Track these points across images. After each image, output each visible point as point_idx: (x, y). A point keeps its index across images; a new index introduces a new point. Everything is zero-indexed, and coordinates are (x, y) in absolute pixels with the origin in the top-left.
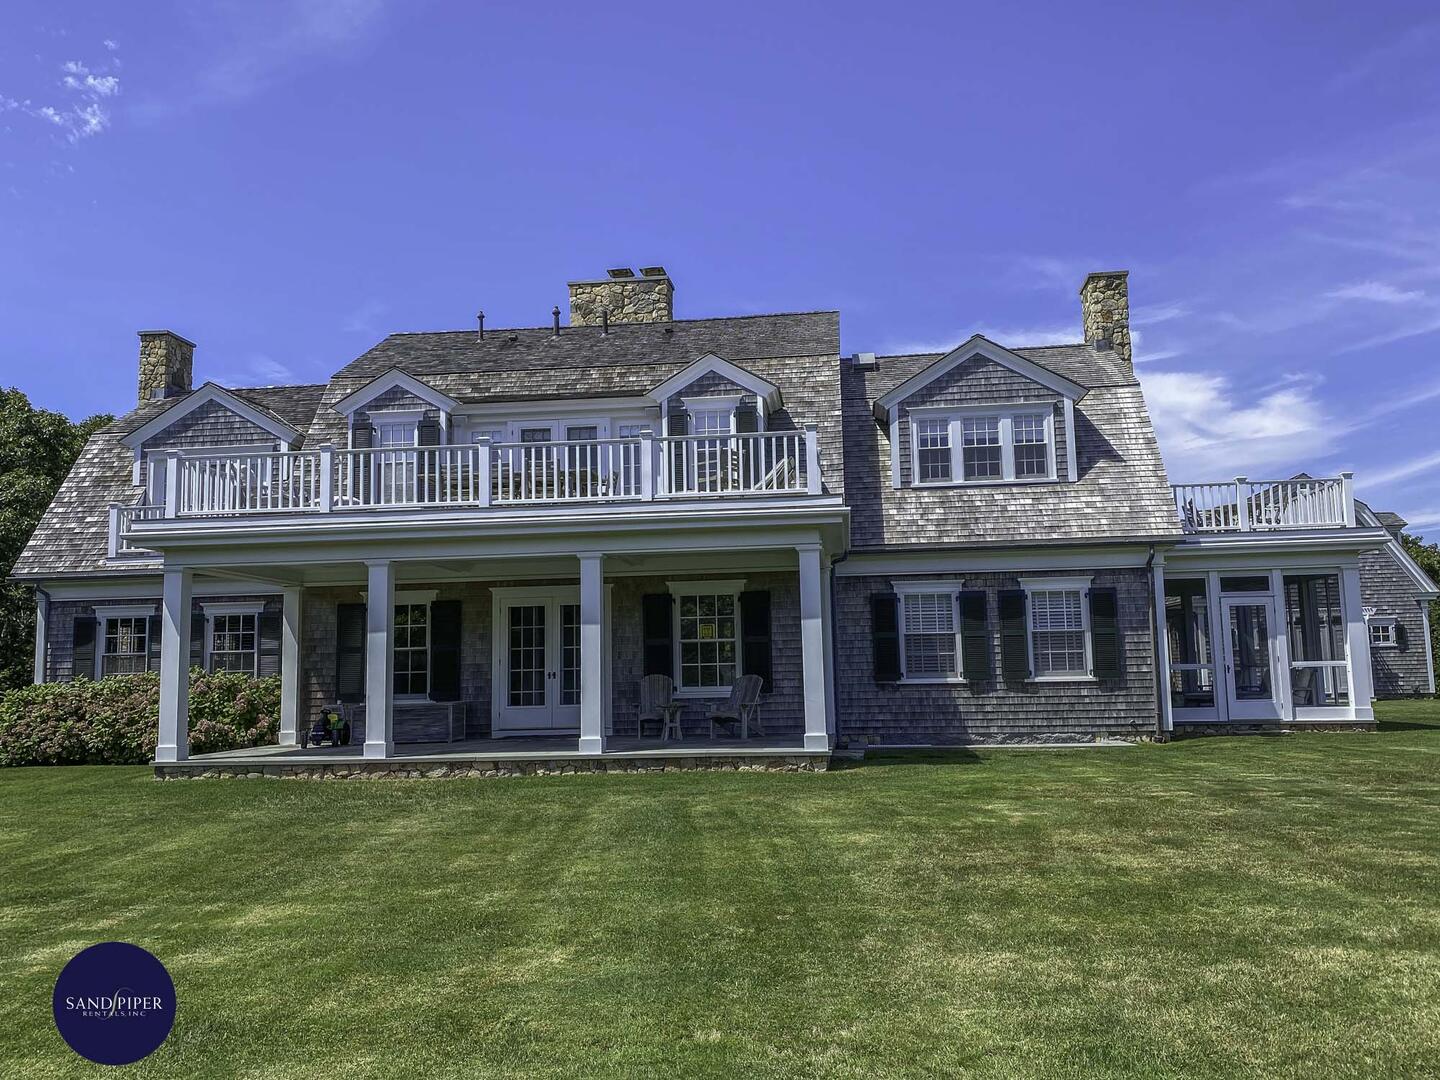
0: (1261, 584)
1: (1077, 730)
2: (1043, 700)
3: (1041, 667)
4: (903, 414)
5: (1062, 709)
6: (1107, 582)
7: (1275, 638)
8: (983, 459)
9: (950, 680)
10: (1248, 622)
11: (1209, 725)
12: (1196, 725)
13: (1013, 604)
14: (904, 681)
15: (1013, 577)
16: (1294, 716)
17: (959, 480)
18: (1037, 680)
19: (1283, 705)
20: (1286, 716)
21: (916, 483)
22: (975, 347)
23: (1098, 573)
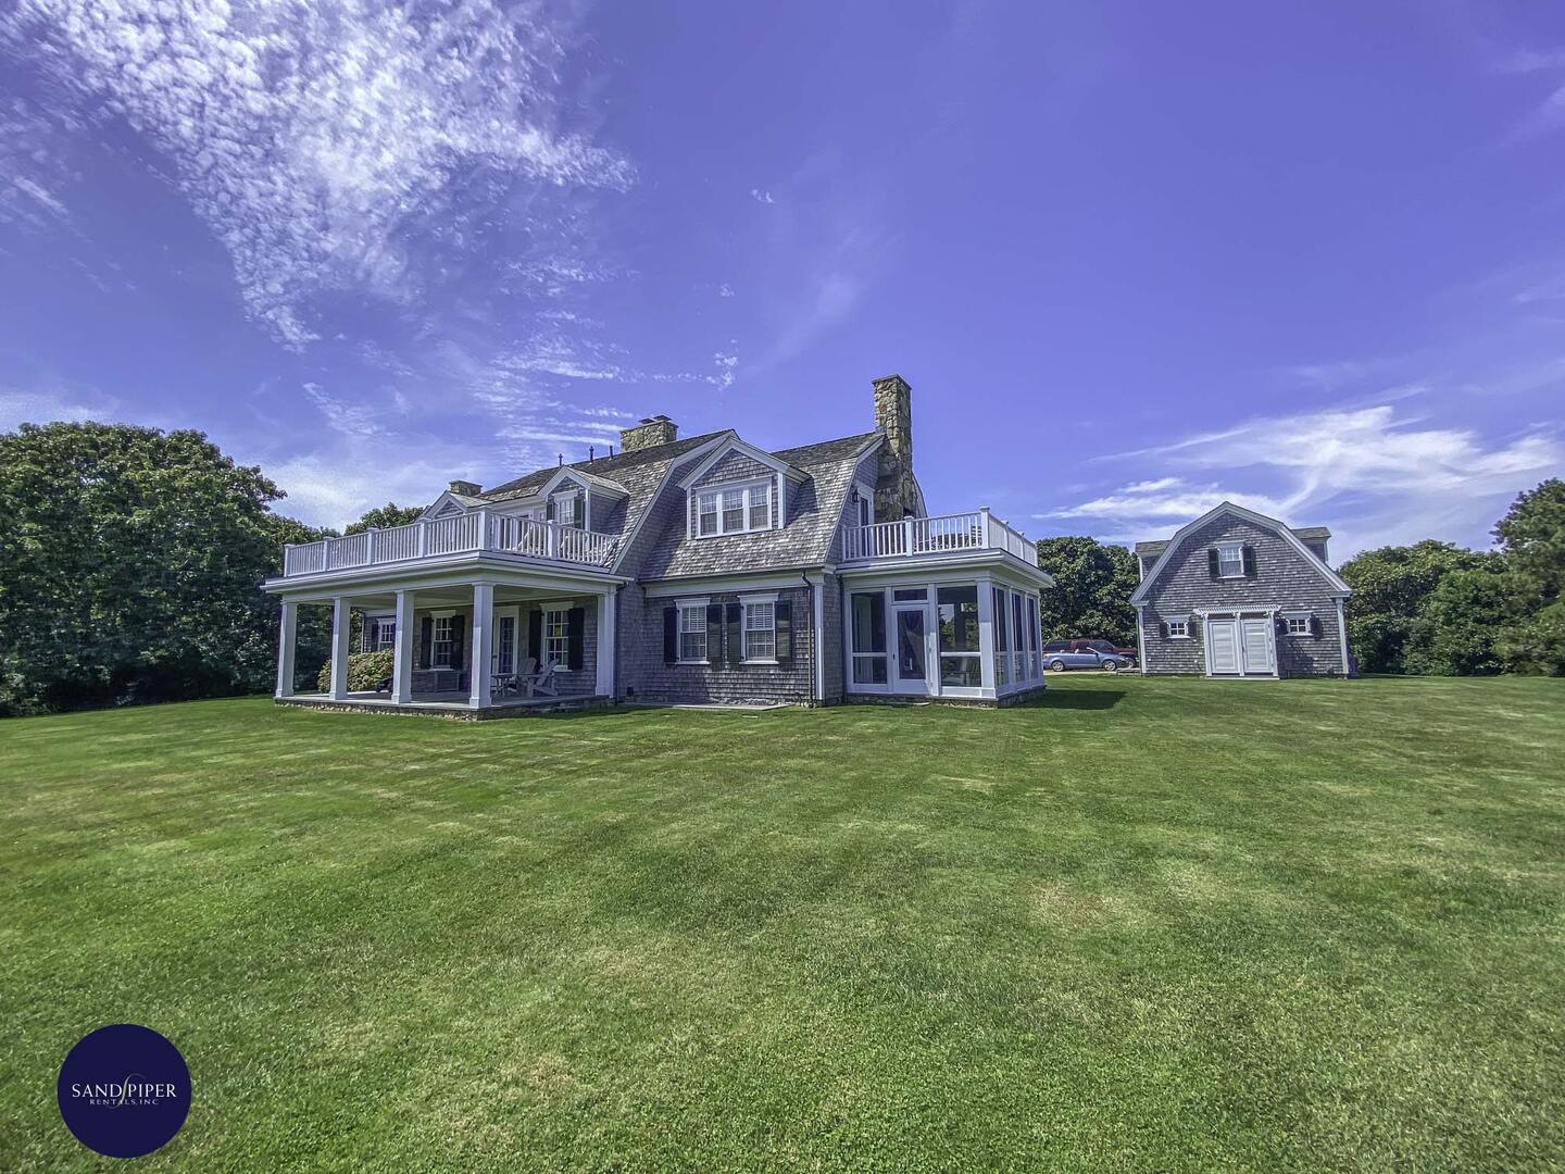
0: (920, 594)
1: (768, 696)
2: (749, 676)
3: (750, 655)
4: (694, 492)
5: (759, 683)
6: (787, 597)
7: (928, 634)
8: (732, 519)
9: (702, 662)
10: (912, 622)
11: (879, 696)
12: (872, 696)
13: (735, 612)
14: (679, 662)
15: (735, 594)
16: (941, 692)
17: (720, 533)
18: (748, 662)
19: (932, 685)
20: (934, 693)
21: (699, 537)
22: (730, 444)
23: (782, 591)
